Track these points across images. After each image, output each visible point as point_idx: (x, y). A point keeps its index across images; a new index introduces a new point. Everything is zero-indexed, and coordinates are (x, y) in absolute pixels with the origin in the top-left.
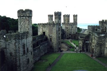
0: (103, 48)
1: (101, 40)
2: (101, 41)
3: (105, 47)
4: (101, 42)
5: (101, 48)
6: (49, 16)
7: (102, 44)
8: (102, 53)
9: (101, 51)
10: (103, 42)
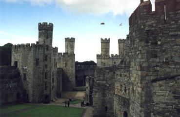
0: (109, 96)
1: (104, 77)
2: (103, 80)
3: (114, 94)
4: (104, 82)
5: (104, 95)
6: (67, 39)
7: (106, 86)
8: (106, 108)
9: (104, 102)
10: (110, 83)
